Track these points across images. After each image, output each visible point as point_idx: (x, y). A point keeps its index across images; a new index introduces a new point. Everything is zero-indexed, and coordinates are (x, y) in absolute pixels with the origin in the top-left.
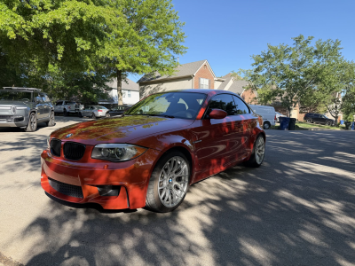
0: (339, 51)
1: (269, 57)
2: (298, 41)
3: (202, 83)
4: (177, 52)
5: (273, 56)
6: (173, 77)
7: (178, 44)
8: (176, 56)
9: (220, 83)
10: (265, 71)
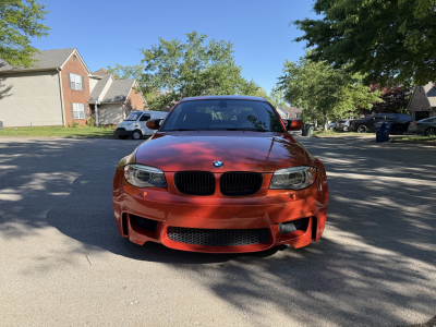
0: (232, 55)
1: (161, 53)
2: (191, 39)
3: (72, 80)
4: (32, 33)
5: (165, 52)
6: (31, 68)
7: (32, 20)
8: (30, 38)
9: (96, 81)
10: (157, 71)
